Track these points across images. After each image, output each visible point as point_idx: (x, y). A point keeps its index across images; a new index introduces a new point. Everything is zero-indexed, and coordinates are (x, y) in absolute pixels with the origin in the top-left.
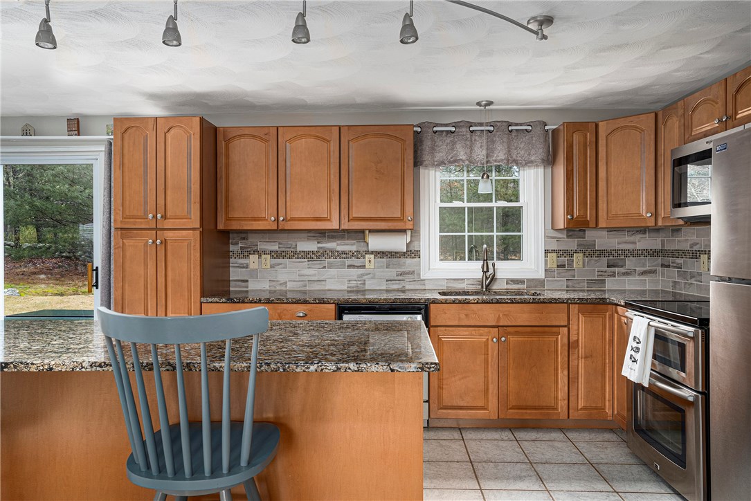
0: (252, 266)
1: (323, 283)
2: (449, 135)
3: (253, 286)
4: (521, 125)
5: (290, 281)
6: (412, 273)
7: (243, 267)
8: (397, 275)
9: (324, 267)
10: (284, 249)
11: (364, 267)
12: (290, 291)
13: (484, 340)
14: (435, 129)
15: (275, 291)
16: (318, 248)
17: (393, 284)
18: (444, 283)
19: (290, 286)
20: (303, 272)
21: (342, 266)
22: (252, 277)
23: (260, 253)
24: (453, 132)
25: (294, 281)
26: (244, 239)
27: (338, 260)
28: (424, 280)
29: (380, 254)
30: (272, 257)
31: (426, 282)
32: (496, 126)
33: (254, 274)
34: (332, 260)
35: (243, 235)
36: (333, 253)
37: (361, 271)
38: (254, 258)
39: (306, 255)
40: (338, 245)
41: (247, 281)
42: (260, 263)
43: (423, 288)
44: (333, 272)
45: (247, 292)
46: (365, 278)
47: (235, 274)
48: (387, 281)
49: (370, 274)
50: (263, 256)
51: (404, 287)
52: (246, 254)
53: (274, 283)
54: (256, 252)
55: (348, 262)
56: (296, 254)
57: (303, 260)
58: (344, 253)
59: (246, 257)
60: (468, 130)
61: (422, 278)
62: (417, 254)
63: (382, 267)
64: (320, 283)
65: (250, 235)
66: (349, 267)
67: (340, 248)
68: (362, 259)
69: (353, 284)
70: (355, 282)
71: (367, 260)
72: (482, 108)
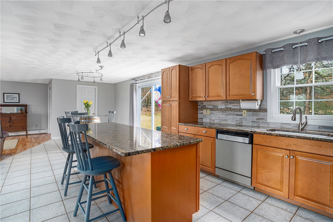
0: (204, 113)
1: (227, 121)
2: (281, 52)
3: (205, 120)
4: (327, 37)
5: (216, 119)
6: (263, 119)
7: (202, 114)
8: (256, 120)
9: (227, 115)
10: (214, 108)
11: (242, 115)
12: (216, 123)
13: (281, 156)
14: (273, 51)
15: (211, 123)
16: (225, 107)
17: (254, 123)
18: (280, 125)
19: (216, 121)
20: (220, 116)
21: (234, 115)
22: (204, 117)
23: (206, 109)
24: (282, 51)
25: (217, 119)
26: (202, 104)
27: (232, 112)
28: (269, 123)
29: (249, 110)
30: (210, 110)
31: (270, 124)
32: (309, 41)
33: (205, 116)
34: (230, 112)
35: (202, 102)
36: (231, 109)
37: (241, 117)
38: (205, 110)
39: (221, 110)
40: (232, 106)
41: (203, 119)
42: (206, 112)
43: (268, 126)
44: (231, 117)
45: (203, 122)
46: (242, 120)
47: (200, 116)
48: (252, 122)
49: (244, 118)
50: (207, 110)
51: (259, 125)
52: (203, 109)
53: (211, 120)
54: (205, 108)
55: (236, 113)
56: (217, 109)
57: (220, 112)
58: (234, 109)
59: (203, 110)
60: (291, 47)
61: (268, 121)
62: (265, 110)
63: (249, 116)
64: (226, 121)
65: (204, 102)
66: (237, 115)
67: (233, 107)
68: (241, 112)
69: (238, 122)
70: (238, 121)
71: (243, 112)
72: (298, 35)
